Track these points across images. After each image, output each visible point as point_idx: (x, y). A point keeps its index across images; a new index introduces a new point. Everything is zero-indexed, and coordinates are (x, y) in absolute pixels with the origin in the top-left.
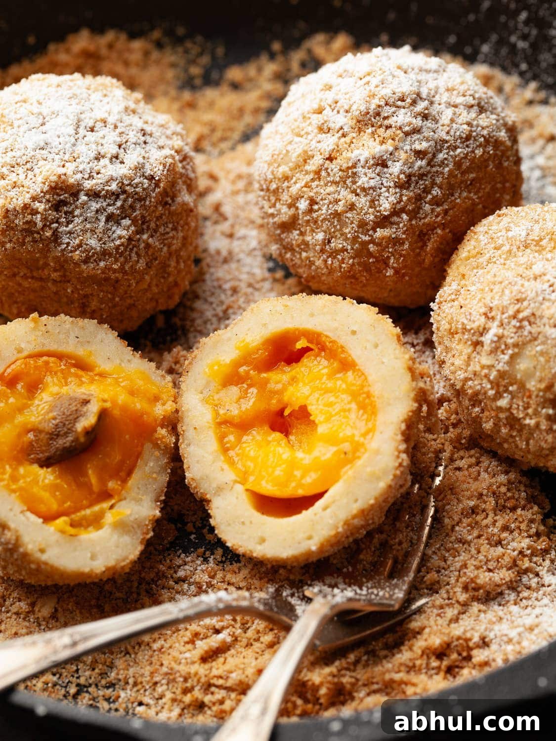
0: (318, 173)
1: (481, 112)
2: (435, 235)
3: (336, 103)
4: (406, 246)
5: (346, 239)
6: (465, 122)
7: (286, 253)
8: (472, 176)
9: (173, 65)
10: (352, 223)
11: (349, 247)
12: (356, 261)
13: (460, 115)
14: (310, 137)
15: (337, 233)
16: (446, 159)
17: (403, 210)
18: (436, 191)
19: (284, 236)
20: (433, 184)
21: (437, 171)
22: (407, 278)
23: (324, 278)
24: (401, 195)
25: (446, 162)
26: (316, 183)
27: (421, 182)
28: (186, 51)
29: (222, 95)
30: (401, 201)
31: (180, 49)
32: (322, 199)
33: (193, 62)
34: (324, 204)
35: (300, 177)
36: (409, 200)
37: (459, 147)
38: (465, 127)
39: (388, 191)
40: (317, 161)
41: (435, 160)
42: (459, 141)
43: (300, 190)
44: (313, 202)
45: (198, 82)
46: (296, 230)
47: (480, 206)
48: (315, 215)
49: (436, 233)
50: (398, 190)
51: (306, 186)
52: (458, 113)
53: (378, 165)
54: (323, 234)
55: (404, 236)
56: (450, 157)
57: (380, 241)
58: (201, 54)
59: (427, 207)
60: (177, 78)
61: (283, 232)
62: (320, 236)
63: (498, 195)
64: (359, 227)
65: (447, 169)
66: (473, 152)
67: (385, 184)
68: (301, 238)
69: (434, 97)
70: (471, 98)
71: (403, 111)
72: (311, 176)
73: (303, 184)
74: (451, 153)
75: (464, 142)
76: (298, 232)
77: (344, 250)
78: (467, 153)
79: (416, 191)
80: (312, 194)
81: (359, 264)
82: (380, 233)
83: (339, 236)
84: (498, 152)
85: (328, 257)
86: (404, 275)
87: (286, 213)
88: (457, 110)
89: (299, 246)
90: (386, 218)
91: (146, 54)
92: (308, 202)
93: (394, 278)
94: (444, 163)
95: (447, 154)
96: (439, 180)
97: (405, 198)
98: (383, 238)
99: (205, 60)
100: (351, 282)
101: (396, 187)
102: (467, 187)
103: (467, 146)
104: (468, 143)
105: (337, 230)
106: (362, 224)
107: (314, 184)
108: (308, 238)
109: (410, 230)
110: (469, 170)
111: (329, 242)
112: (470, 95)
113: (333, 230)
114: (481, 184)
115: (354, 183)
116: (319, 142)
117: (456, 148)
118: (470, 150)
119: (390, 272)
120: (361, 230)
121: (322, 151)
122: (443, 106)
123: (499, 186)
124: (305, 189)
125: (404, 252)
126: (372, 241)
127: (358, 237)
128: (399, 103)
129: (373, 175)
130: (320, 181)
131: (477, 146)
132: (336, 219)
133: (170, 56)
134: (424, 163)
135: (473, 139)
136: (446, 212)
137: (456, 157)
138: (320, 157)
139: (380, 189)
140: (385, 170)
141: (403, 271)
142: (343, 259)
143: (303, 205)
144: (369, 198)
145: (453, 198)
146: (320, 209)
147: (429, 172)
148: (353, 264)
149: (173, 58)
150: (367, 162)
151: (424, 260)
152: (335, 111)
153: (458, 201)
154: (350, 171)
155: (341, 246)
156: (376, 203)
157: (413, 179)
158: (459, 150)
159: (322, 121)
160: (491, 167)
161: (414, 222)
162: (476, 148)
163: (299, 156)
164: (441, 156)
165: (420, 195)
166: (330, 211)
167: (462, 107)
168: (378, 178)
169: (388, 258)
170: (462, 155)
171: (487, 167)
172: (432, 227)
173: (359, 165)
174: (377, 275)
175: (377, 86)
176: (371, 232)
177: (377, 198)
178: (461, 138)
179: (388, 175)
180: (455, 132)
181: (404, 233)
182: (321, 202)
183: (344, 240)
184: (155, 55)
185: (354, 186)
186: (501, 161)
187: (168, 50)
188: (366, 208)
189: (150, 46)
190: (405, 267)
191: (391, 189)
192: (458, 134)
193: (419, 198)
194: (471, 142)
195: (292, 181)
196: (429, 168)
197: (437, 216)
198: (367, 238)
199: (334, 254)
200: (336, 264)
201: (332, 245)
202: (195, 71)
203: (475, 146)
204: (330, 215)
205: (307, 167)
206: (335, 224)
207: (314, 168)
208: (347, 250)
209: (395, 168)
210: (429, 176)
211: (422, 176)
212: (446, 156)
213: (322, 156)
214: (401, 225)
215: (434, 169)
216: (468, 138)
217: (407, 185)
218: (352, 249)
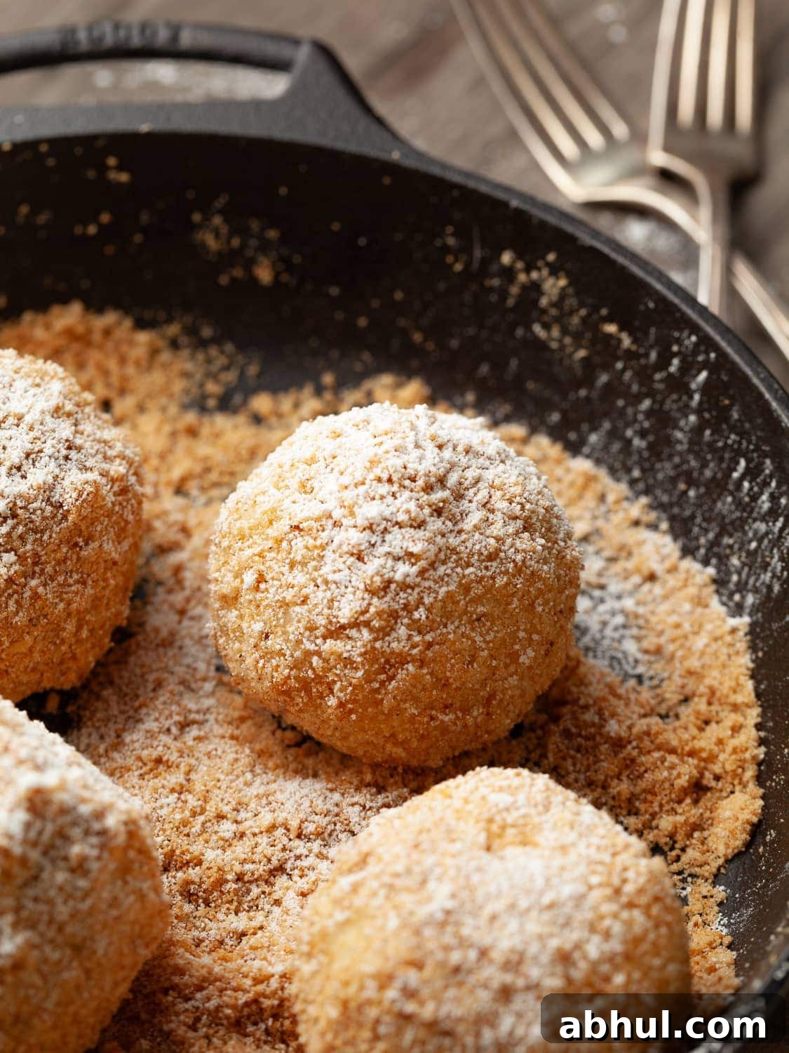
0: (279, 542)
1: (525, 529)
2: (405, 672)
3: (334, 458)
4: (360, 674)
5: (287, 641)
6: (494, 534)
7: (221, 636)
8: (480, 609)
9: (186, 375)
10: (299, 621)
11: (288, 653)
12: (292, 673)
13: (492, 524)
14: (287, 492)
15: (279, 629)
16: (448, 575)
17: (367, 624)
18: (420, 614)
19: (222, 613)
20: (420, 602)
21: (430, 588)
22: (354, 717)
23: (253, 684)
24: (369, 604)
25: (446, 579)
26: (273, 555)
27: (402, 595)
28: (209, 361)
29: (236, 427)
30: (366, 611)
31: (201, 357)
32: (273, 579)
33: (214, 377)
34: (273, 586)
35: (258, 541)
36: (379, 614)
37: (473, 565)
38: (492, 541)
39: (354, 593)
40: (282, 526)
41: (431, 572)
42: (476, 557)
43: (250, 558)
44: (261, 579)
45: (211, 403)
46: (236, 609)
47: (486, 653)
48: (259, 596)
49: (407, 670)
50: (366, 596)
51: (261, 555)
52: (490, 520)
53: (352, 555)
54: (262, 624)
55: (359, 659)
56: (454, 574)
57: (328, 656)
58: (226, 368)
59: (403, 631)
60: (186, 392)
61: (222, 608)
62: (258, 627)
63: (517, 647)
64: (307, 629)
65: (444, 589)
66: (493, 578)
67: (353, 584)
68: (239, 621)
69: (467, 489)
70: (519, 507)
71: (407, 494)
72: (270, 544)
73: (257, 550)
74: (459, 570)
75: (484, 561)
76: (237, 613)
77: (281, 653)
78: (482, 578)
79: (392, 604)
80: (262, 568)
81: (296, 678)
82: (330, 645)
83: (280, 633)
84: (531, 589)
85: (261, 657)
86: (351, 712)
87: (229, 583)
88: (491, 516)
89: (234, 631)
90: (343, 627)
91: (154, 352)
92: (256, 576)
93: (338, 711)
94: (442, 580)
95: (452, 569)
96: (427, 601)
97: (372, 610)
98: (332, 654)
99: (231, 377)
100: (285, 701)
101: (367, 590)
102: (471, 622)
103: (487, 568)
104: (489, 564)
105: (280, 626)
106: (311, 628)
107: (270, 555)
108: (245, 625)
109: (370, 655)
110: (477, 600)
111: (267, 637)
112: (518, 503)
113: (274, 623)
114: (493, 623)
115: (316, 569)
116: (294, 502)
117: (468, 565)
118: (489, 574)
119: (332, 702)
120: (307, 633)
121: (292, 514)
122: (474, 505)
123: (522, 634)
124: (257, 558)
125: (354, 681)
126: (318, 653)
127: (302, 643)
128: (407, 483)
129: (342, 566)
130: (278, 552)
131: (501, 572)
132: (282, 610)
133: (186, 362)
134: (415, 569)
135: (498, 561)
136: (429, 645)
137: (464, 576)
138: (288, 522)
139: (346, 587)
140: (360, 564)
141: (350, 706)
142: (278, 666)
143: (249, 578)
144: (328, 594)
145: (445, 630)
146: (267, 590)
147: (418, 585)
148: (289, 677)
149: (189, 366)
150: (340, 545)
151: (382, 700)
152: (329, 469)
153: (451, 636)
154: (316, 552)
155: (278, 647)
156: (336, 604)
157: (393, 586)
158: (471, 570)
159: (307, 477)
160: (514, 606)
161: (378, 645)
162: (499, 574)
163: (265, 513)
164: (442, 570)
165: (396, 612)
166: (277, 597)
167: (499, 514)
168: (347, 572)
169: (334, 682)
170: (473, 577)
171: (508, 604)
172: (403, 660)
173: (330, 548)
174: (318, 701)
175: (387, 452)
176: (319, 641)
177: (338, 598)
178: (481, 554)
179: (360, 573)
180: (474, 545)
181: (361, 655)
182: (271, 582)
183: (284, 640)
184: (166, 356)
185: (316, 574)
186: (534, 602)
187: (185, 353)
188: (320, 607)
189: (161, 343)
190: (354, 701)
191: (358, 592)
192: (477, 547)
193: (394, 615)
194: (494, 564)
195: (247, 544)
196: (418, 580)
197: (413, 647)
198: (312, 647)
199: (268, 655)
200: (268, 670)
201: (269, 642)
202: (212, 388)
203: (498, 571)
204: (277, 602)
205: (270, 531)
206: (280, 616)
207: (276, 534)
208: (284, 655)
209: (373, 566)
210: (417, 590)
211: (404, 586)
212: (449, 571)
213: (290, 522)
214: (359, 644)
215: (427, 584)
216: (492, 557)
217: (382, 593)
218: (292, 656)
